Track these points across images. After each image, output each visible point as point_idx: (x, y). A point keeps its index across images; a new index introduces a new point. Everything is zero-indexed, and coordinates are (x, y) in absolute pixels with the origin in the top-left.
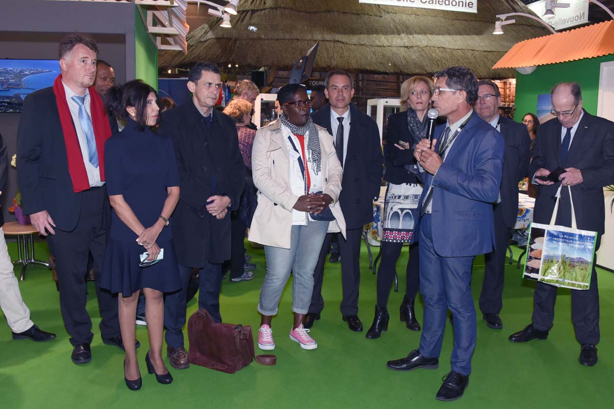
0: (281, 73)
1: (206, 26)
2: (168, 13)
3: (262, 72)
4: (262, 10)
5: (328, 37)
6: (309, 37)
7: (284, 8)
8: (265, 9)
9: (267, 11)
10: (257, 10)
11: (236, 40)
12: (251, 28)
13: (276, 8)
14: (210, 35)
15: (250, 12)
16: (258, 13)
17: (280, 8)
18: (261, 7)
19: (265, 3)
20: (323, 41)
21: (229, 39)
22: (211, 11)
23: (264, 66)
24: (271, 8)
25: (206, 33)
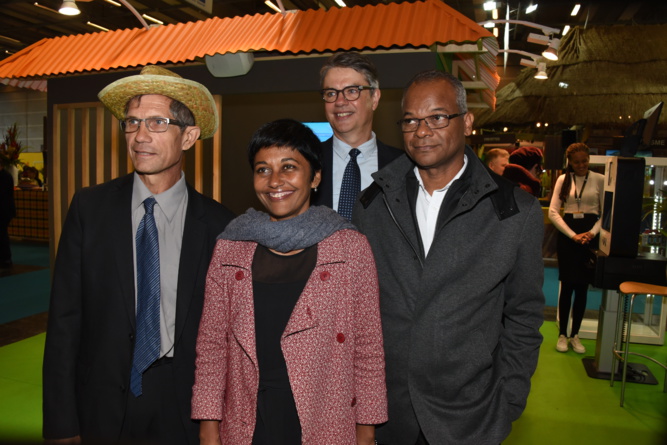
0: (595, 132)
1: (513, 85)
2: (476, 62)
3: (574, 132)
4: (574, 64)
5: (653, 89)
6: (630, 90)
7: (600, 61)
8: (577, 63)
9: (580, 65)
10: (569, 65)
11: (545, 98)
12: (562, 84)
13: (591, 62)
14: (518, 93)
15: (560, 69)
16: (570, 68)
17: (596, 60)
18: (574, 61)
19: (578, 57)
20: (647, 94)
21: (538, 97)
22: (523, 61)
23: (577, 124)
24: (585, 62)
25: (513, 91)
